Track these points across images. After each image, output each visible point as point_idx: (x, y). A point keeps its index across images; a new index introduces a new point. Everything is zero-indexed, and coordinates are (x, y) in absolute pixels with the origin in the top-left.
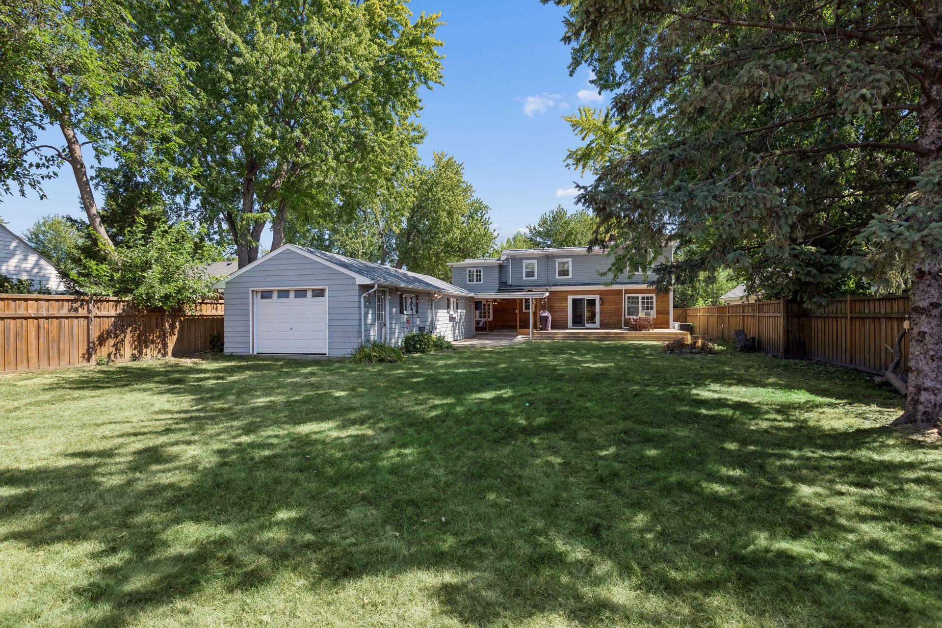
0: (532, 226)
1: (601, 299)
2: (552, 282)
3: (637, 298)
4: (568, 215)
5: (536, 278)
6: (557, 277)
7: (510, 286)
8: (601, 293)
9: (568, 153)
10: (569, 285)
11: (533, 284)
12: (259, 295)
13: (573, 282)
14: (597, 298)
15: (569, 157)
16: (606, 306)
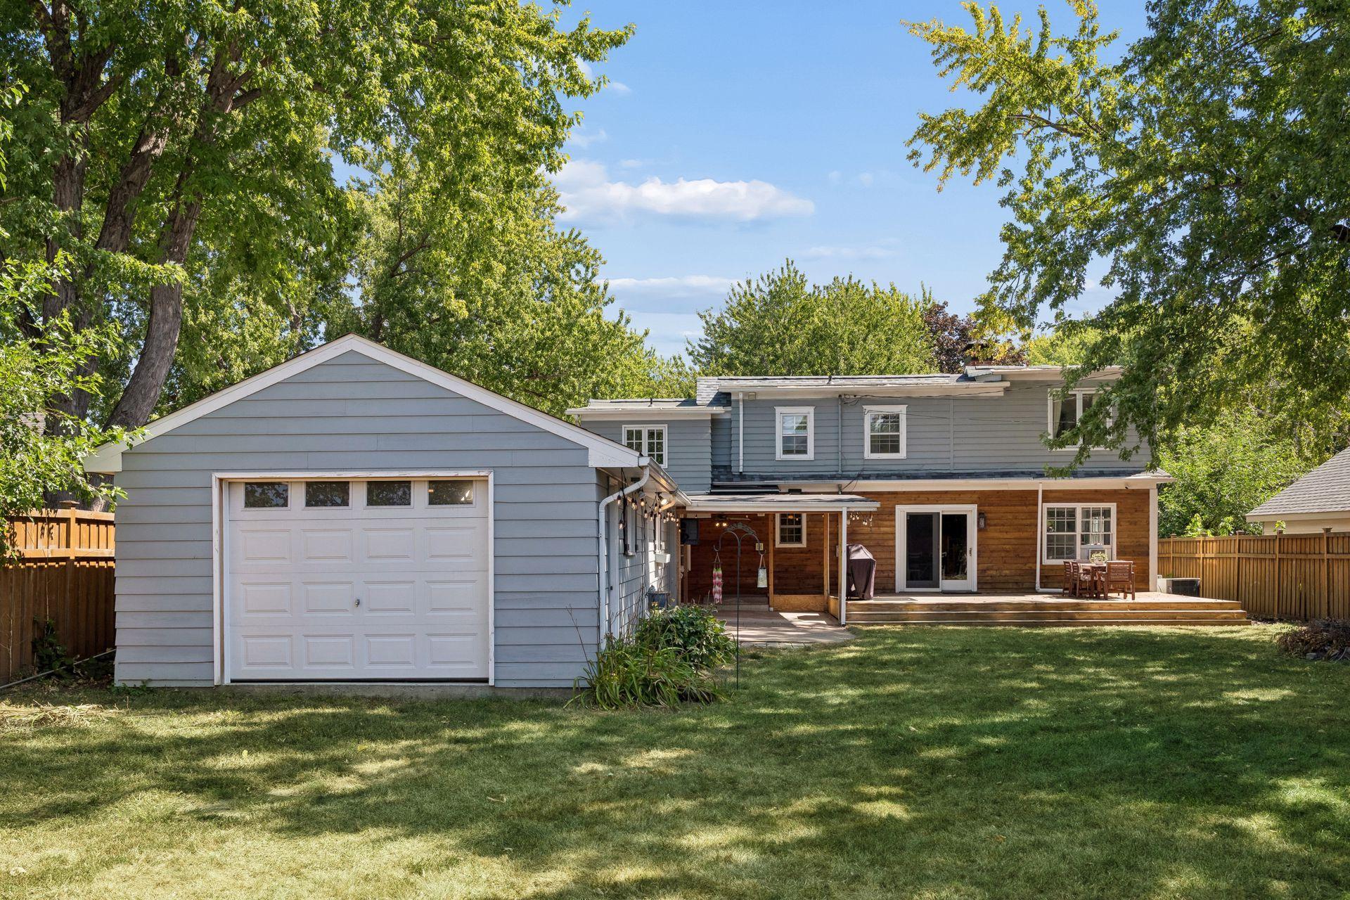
0: (716, 315)
1: (981, 515)
2: (854, 466)
3: (1072, 513)
4: (808, 289)
5: (810, 455)
6: (868, 454)
7: (742, 476)
8: (982, 499)
9: (920, 123)
10: (899, 476)
11: (805, 471)
12: (240, 495)
13: (910, 468)
14: (970, 511)
15: (920, 134)
16: (993, 533)
